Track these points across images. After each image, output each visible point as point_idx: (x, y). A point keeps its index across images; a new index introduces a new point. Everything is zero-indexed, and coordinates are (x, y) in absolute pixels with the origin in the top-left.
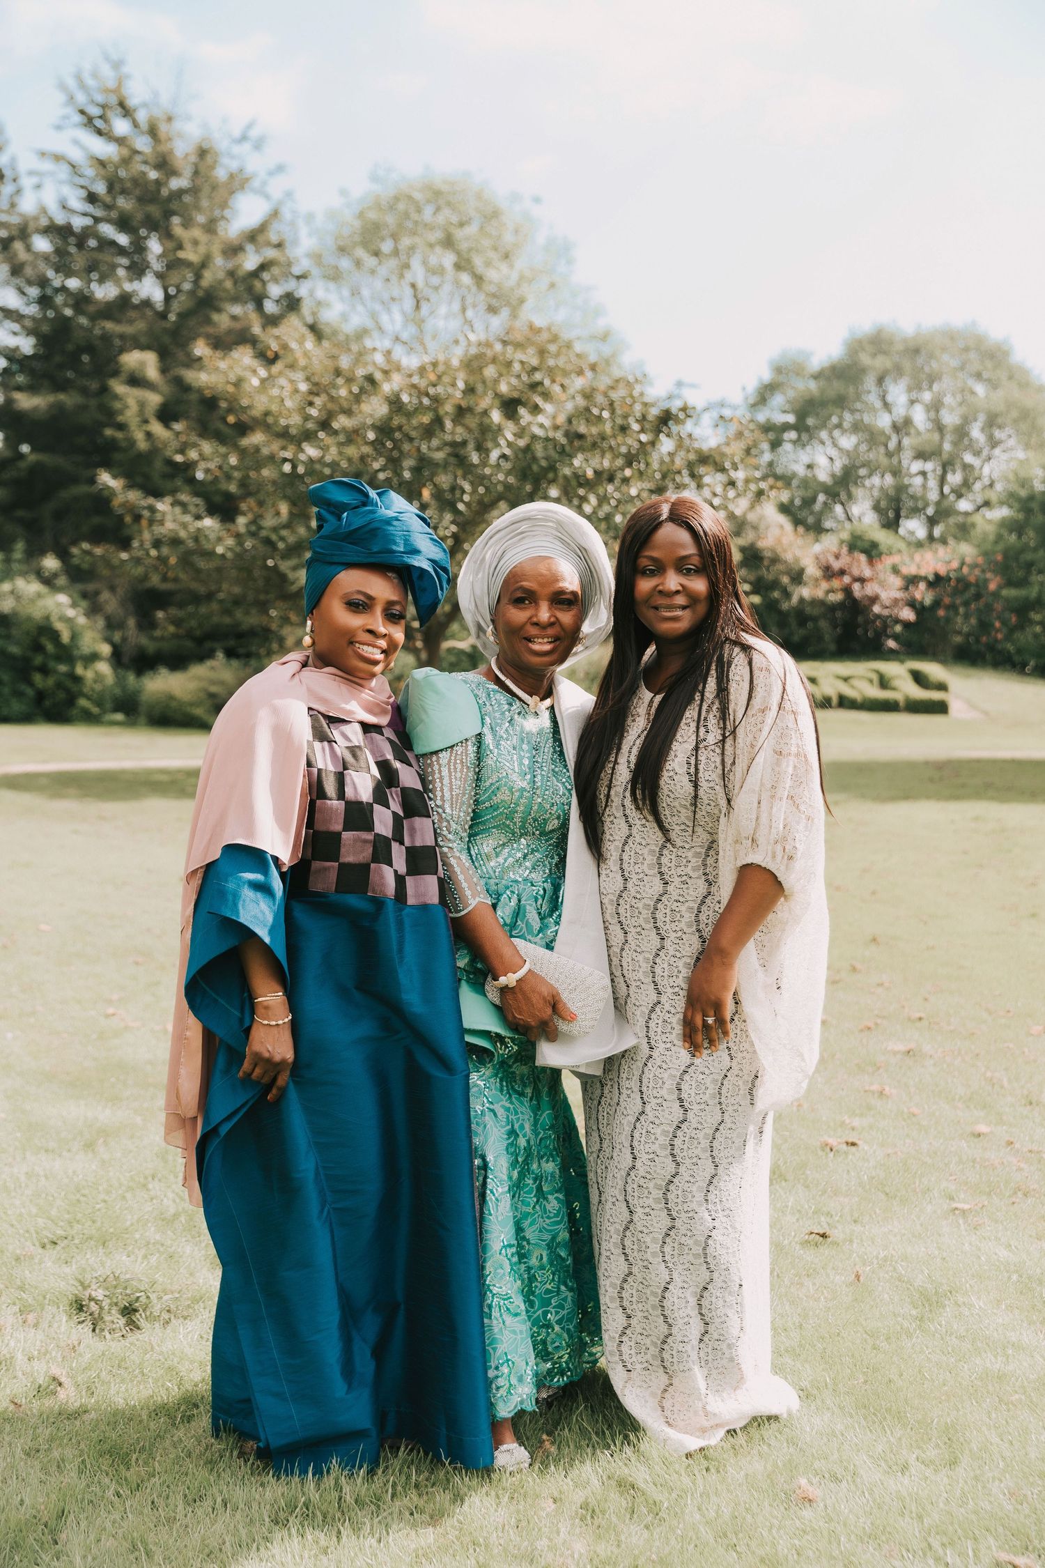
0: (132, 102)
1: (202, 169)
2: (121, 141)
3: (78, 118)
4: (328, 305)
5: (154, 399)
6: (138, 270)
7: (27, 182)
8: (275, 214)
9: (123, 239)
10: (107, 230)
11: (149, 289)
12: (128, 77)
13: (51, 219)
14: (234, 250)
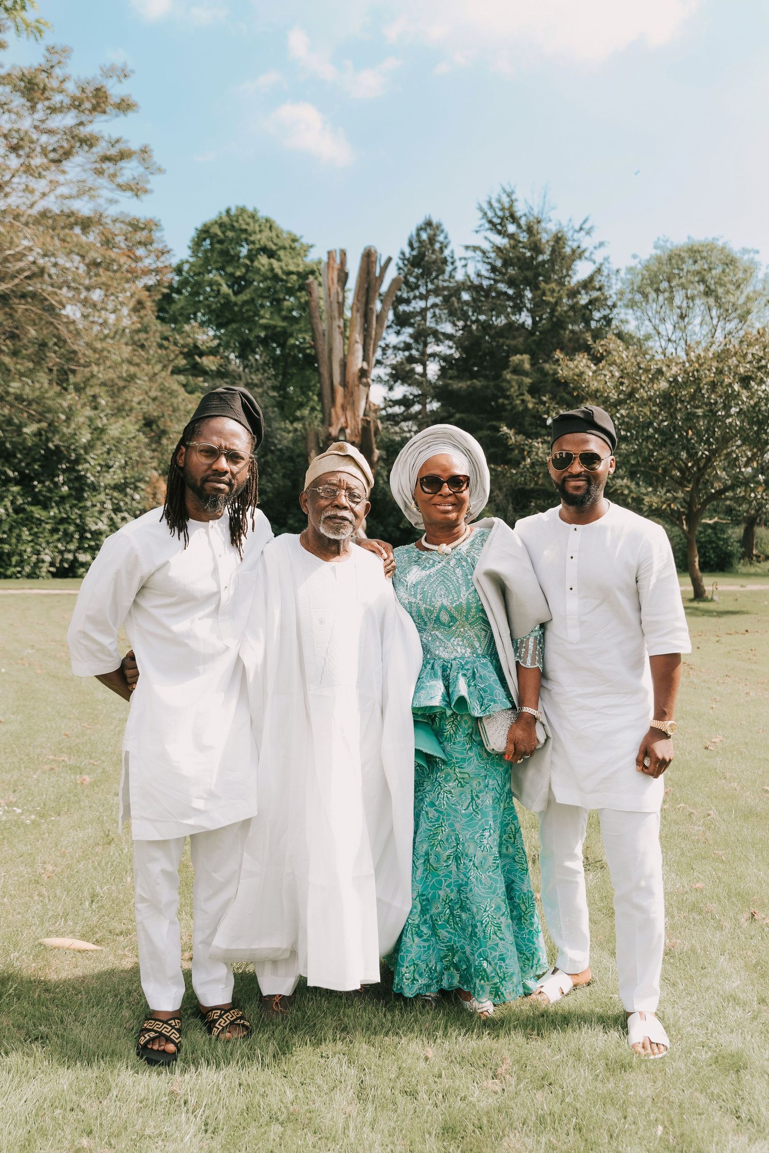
0: (518, 214)
1: (557, 249)
2: (511, 236)
3: (487, 226)
4: (627, 322)
5: (528, 381)
6: (518, 309)
7: (459, 264)
8: (599, 271)
9: (510, 292)
10: (502, 287)
11: (525, 318)
12: (516, 200)
13: (472, 282)
14: (573, 293)
